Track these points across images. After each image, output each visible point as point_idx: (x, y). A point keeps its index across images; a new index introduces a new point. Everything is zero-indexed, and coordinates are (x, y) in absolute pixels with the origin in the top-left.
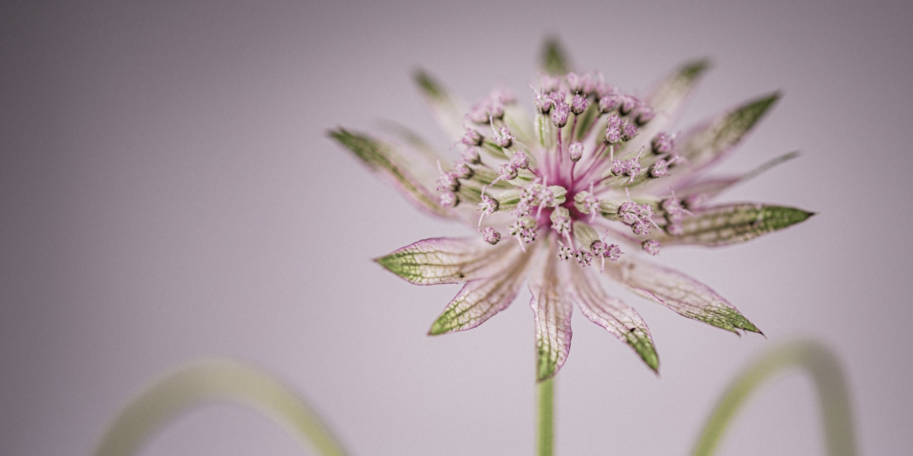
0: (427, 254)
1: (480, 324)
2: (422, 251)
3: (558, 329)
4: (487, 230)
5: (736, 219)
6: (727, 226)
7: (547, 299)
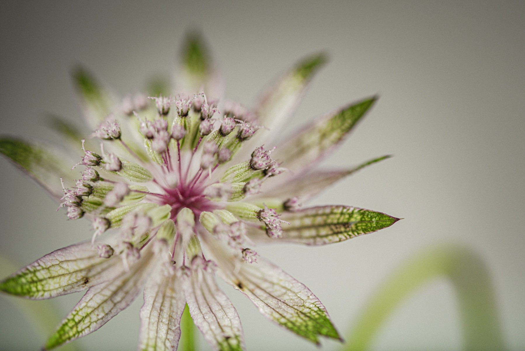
0: (50, 269)
1: (100, 327)
2: (44, 266)
3: (169, 329)
4: (100, 247)
5: (333, 219)
6: (325, 225)
7: (164, 297)
